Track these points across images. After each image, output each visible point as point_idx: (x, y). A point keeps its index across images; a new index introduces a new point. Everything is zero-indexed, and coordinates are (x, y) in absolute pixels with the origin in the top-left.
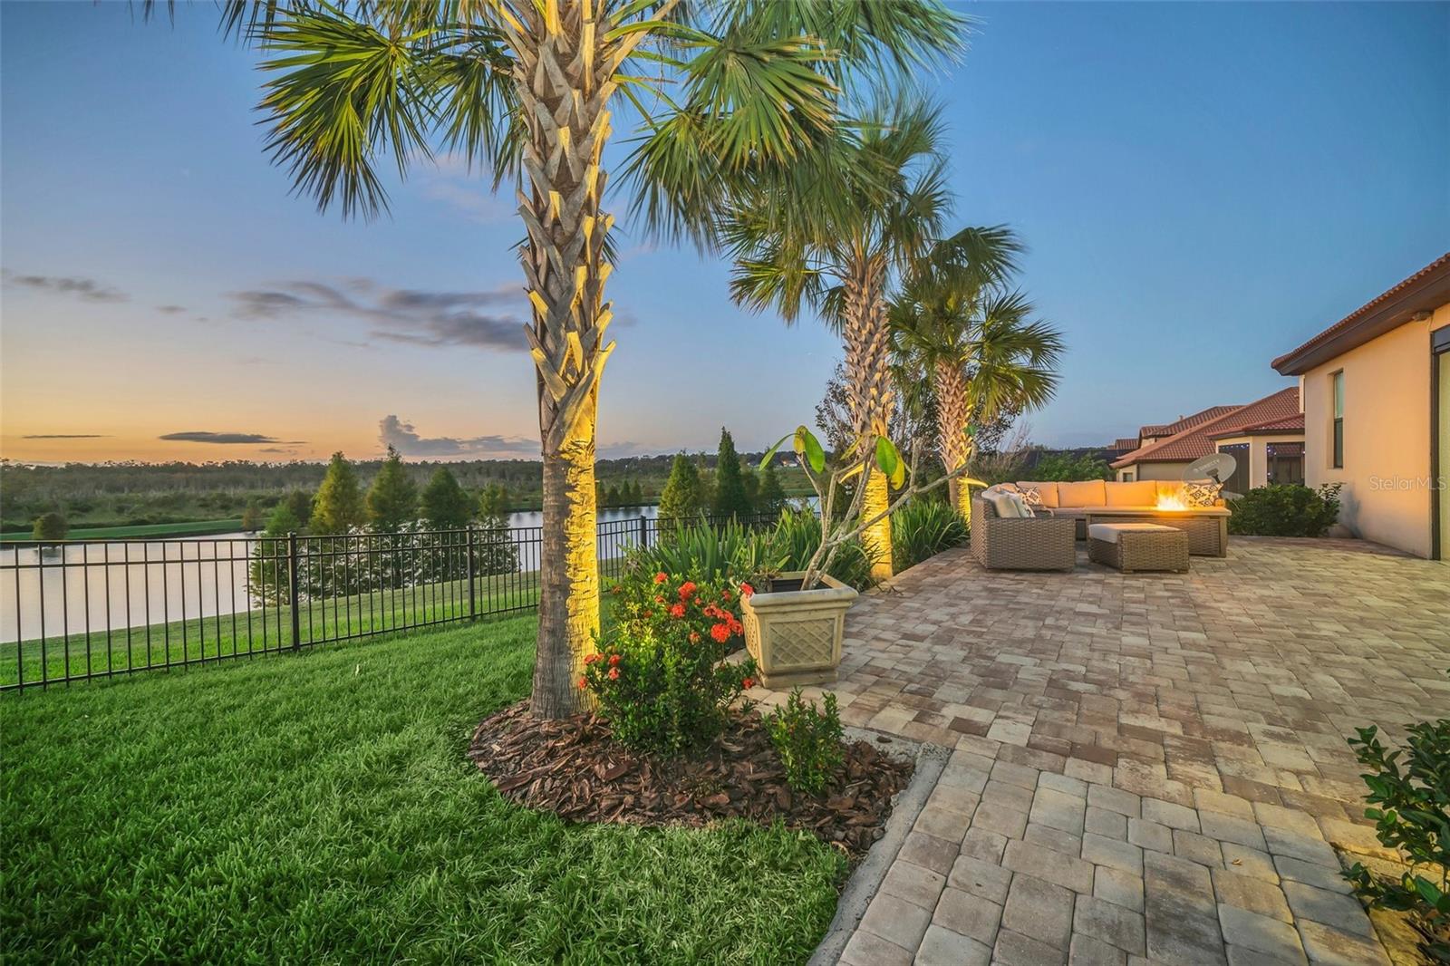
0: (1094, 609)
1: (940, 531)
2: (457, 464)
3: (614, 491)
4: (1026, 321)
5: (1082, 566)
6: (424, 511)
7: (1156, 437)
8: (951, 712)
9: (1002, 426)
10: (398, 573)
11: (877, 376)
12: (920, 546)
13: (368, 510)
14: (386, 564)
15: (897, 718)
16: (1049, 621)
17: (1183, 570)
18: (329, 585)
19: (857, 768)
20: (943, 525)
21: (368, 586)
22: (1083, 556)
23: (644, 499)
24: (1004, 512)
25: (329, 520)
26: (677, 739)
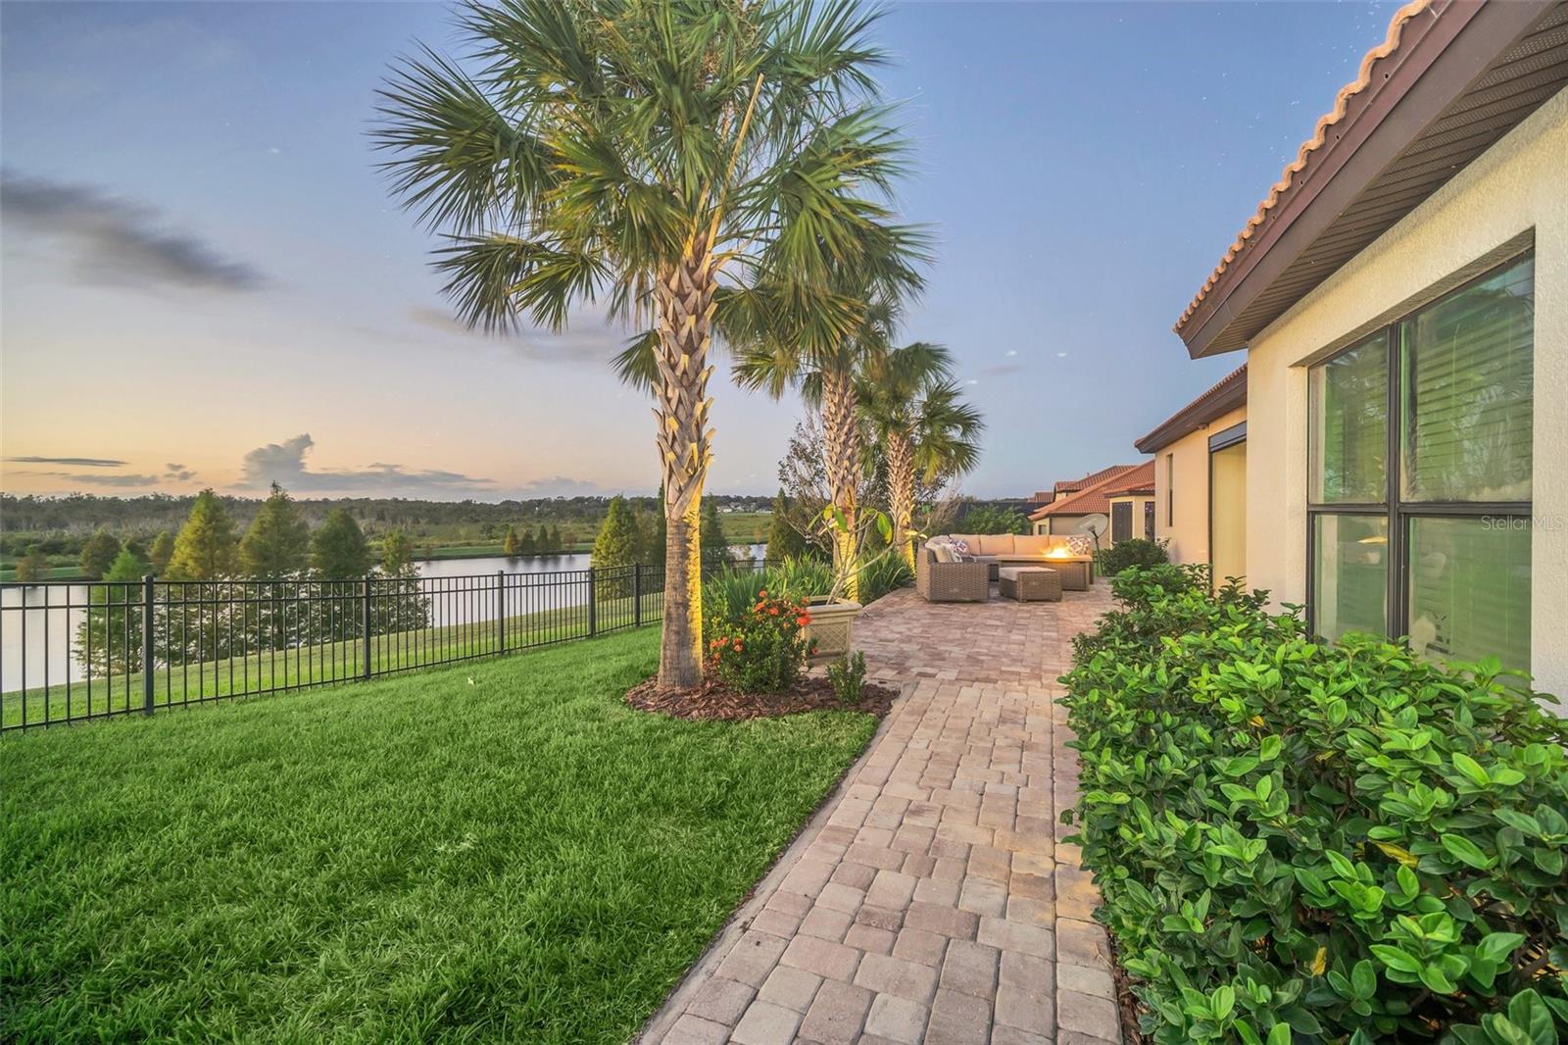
0: (998, 623)
1: (893, 574)
2: (317, 502)
3: (528, 536)
4: (956, 403)
5: (994, 598)
6: (315, 560)
7: (1067, 492)
8: (915, 671)
9: (937, 485)
10: (280, 632)
11: (849, 451)
12: (878, 586)
13: (242, 555)
14: (266, 621)
15: (888, 674)
16: (969, 630)
17: (1059, 600)
18: (192, 647)
19: (871, 694)
20: (895, 570)
21: (243, 648)
22: (995, 593)
23: (564, 546)
24: (941, 559)
25: (193, 570)
26: (777, 682)
